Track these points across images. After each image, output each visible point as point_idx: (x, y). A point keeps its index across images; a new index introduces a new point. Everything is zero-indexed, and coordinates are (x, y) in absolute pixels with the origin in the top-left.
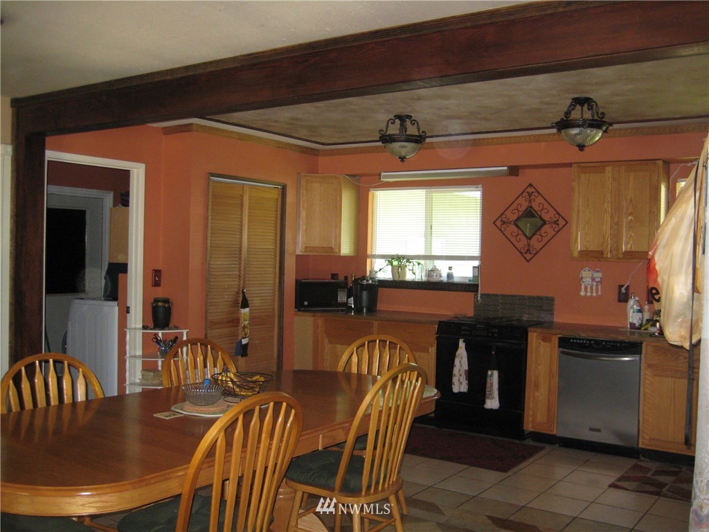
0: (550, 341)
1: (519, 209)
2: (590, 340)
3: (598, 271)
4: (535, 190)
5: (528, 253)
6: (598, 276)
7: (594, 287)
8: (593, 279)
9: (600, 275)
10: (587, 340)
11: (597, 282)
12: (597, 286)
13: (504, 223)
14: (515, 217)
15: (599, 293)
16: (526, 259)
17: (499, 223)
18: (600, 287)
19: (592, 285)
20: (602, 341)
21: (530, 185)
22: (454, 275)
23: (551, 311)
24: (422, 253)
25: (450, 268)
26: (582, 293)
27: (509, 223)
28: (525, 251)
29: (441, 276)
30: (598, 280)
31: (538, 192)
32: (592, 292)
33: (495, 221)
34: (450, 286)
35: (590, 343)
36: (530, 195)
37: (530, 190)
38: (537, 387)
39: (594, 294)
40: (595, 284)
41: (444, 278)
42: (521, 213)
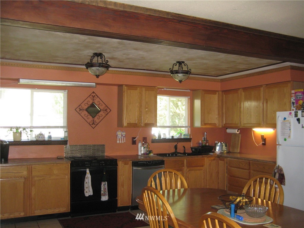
0: (128, 164)
1: (88, 103)
2: (146, 161)
3: (124, 132)
4: (95, 95)
5: (93, 124)
6: (124, 134)
7: (123, 139)
8: (122, 135)
9: (125, 133)
10: (145, 161)
11: (124, 137)
12: (124, 138)
13: (80, 110)
14: (86, 107)
15: (125, 141)
16: (92, 127)
17: (78, 110)
18: (125, 138)
19: (122, 138)
20: (151, 161)
21: (94, 92)
22: (52, 136)
23: (103, 151)
24: (29, 125)
25: (50, 133)
26: (118, 142)
27: (83, 110)
28: (92, 123)
29: (44, 137)
30: (124, 135)
31: (97, 96)
32: (122, 141)
33: (76, 109)
34: (50, 143)
35: (146, 163)
36: (94, 97)
37: (94, 95)
38: (123, 186)
39: (123, 142)
40: (123, 137)
41: (46, 138)
42: (89, 105)
